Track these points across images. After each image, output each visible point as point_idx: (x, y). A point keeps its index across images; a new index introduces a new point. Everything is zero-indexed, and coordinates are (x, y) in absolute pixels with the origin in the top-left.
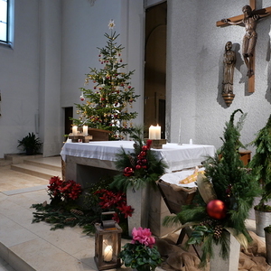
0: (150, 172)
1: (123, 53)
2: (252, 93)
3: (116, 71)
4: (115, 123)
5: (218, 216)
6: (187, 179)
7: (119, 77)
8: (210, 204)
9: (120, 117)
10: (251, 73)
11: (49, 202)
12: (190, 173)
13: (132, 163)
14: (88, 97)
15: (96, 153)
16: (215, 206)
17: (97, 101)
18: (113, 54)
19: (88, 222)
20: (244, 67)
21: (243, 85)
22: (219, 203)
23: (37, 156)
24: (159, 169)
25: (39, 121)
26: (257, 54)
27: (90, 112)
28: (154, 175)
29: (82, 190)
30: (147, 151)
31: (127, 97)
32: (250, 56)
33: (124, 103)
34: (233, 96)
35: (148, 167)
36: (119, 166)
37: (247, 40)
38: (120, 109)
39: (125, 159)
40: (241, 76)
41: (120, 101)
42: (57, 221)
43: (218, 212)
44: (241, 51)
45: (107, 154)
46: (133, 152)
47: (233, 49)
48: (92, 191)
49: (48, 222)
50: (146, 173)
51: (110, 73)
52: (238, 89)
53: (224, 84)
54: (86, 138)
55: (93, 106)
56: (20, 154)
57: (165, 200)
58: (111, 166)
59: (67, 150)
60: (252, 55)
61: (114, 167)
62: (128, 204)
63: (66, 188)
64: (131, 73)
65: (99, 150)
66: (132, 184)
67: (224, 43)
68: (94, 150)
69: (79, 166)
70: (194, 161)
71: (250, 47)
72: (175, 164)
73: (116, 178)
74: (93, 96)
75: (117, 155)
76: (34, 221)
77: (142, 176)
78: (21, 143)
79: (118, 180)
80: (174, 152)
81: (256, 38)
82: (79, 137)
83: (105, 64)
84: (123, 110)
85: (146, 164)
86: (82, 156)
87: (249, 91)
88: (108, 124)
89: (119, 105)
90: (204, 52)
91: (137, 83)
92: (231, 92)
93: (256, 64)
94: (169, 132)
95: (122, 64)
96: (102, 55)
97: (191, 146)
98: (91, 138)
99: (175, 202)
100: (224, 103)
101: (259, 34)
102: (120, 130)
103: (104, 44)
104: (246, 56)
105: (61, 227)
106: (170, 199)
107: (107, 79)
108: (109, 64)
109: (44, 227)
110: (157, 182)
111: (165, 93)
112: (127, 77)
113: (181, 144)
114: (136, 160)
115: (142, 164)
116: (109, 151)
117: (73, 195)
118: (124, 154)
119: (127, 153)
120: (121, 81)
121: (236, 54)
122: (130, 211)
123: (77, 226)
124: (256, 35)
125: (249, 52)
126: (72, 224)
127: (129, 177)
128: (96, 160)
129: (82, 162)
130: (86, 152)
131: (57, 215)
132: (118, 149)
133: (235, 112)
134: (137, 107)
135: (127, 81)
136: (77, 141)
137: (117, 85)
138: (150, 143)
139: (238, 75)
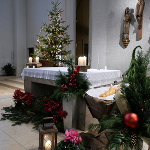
0: (79, 88)
1: (63, 14)
2: (140, 39)
3: (58, 25)
4: (58, 57)
5: (133, 126)
6: (105, 94)
7: (61, 29)
8: (127, 116)
9: (61, 54)
10: (140, 27)
11: (14, 106)
12: (107, 89)
13: (67, 82)
14: (42, 41)
15: (43, 74)
16: (130, 118)
17: (47, 44)
18: (57, 15)
19: (37, 121)
20: (136, 23)
21: (135, 34)
22: (134, 116)
23: (13, 77)
24: (85, 86)
25: (13, 55)
26: (144, 15)
27: (42, 50)
28: (82, 90)
29: (35, 99)
30: (77, 73)
31: (65, 41)
32: (140, 16)
33: (64, 45)
34: (129, 41)
35: (78, 84)
36: (57, 84)
37: (138, 6)
38: (61, 48)
39: (62, 79)
40: (134, 29)
41: (61, 44)
42: (17, 119)
43: (134, 123)
44: (135, 14)
45: (50, 76)
46: (68, 74)
47: (130, 12)
48: (41, 99)
49: (11, 120)
50: (76, 89)
51: (55, 27)
52: (132, 36)
53: (123, 34)
54: (38, 65)
55: (45, 46)
56: (3, 75)
57: (89, 108)
58: (53, 83)
59: (25, 73)
60: (141, 16)
61: (54, 84)
62: (64, 110)
63: (24, 97)
64: (67, 27)
65: (45, 73)
66: (66, 97)
67: (125, 8)
68: (42, 72)
69: (33, 83)
70: (108, 80)
71: (140, 10)
72: (96, 82)
73: (55, 92)
74: (45, 41)
75: (56, 76)
76: (2, 119)
77: (73, 91)
78: (3, 69)
79: (57, 93)
80: (95, 75)
81: (144, 5)
82: (34, 65)
83: (52, 21)
84: (63, 49)
85: (76, 82)
86: (35, 76)
87: (139, 38)
88: (54, 57)
89: (60, 46)
90: (112, 14)
91: (71, 33)
92: (128, 38)
93: (143, 22)
94: (91, 63)
95: (62, 21)
96: (50, 15)
97: (106, 70)
98: (41, 65)
99: (96, 110)
100: (123, 45)
101: (146, 3)
102: (62, 61)
103: (51, 9)
104: (137, 16)
105: (19, 124)
106: (92, 108)
107: (53, 30)
108: (55, 20)
109: (8, 123)
110: (84, 95)
111: (88, 39)
112: (65, 29)
113: (99, 69)
114: (69, 80)
115: (73, 82)
116: (52, 74)
117: (28, 102)
118: (61, 75)
119: (63, 75)
120: (61, 31)
121: (132, 16)
122: (65, 114)
123: (30, 123)
124: (144, 3)
125: (139, 14)
126: (27, 122)
127: (64, 91)
128: (43, 79)
129: (35, 81)
130: (37, 74)
131: (17, 115)
132: (57, 72)
133: (136, 47)
134: (71, 47)
135: (65, 31)
136: (32, 67)
137: (59, 34)
138: (79, 68)
139: (132, 28)
